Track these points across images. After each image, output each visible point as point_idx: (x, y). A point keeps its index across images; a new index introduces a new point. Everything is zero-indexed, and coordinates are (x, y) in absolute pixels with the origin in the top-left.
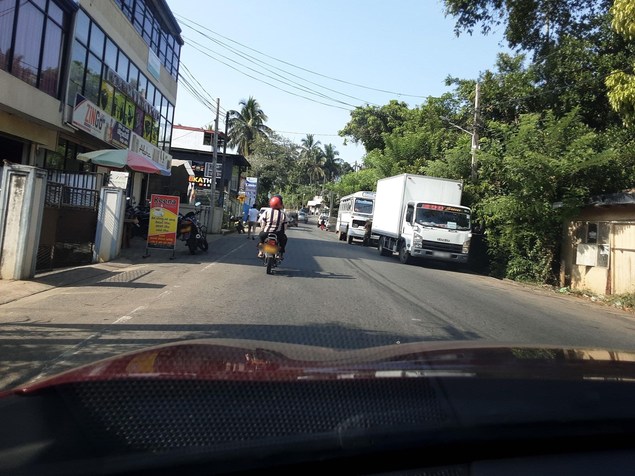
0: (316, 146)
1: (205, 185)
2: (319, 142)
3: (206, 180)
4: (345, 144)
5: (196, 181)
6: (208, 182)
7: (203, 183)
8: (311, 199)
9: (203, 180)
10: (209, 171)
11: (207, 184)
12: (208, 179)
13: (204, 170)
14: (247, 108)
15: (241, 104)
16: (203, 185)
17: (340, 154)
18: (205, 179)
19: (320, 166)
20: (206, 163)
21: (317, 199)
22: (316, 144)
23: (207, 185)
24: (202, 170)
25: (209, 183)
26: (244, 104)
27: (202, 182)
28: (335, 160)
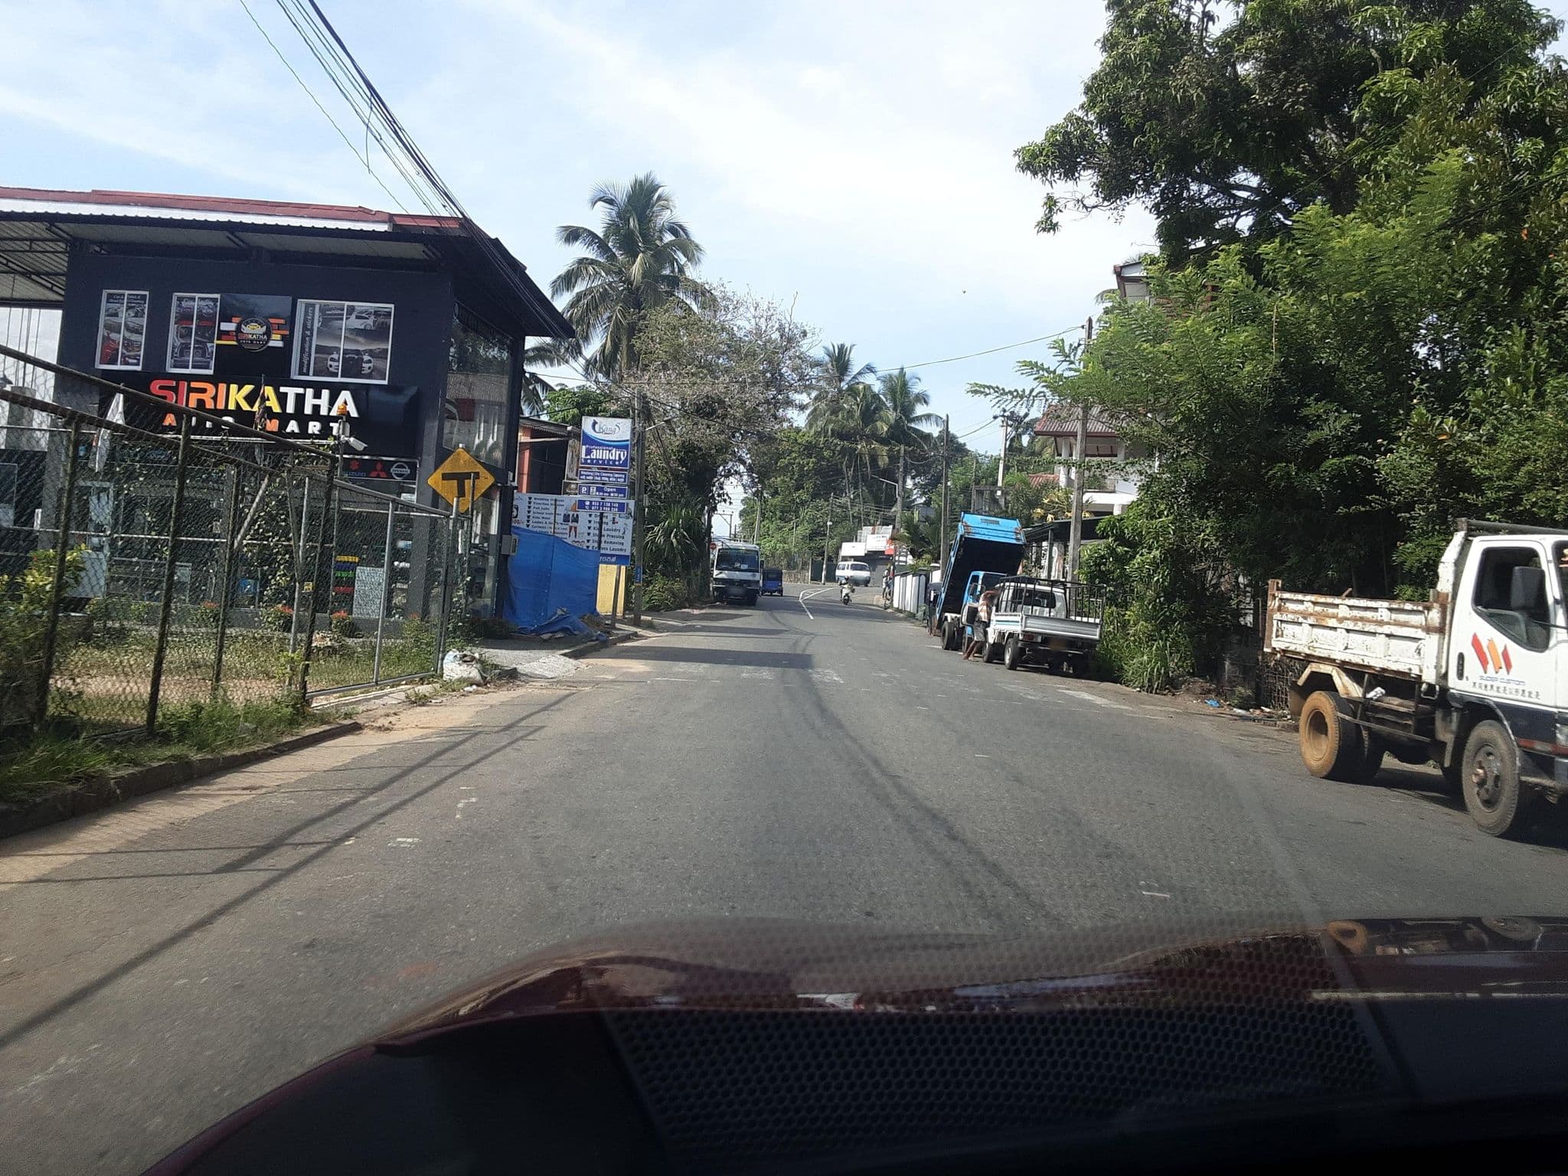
0: (861, 379)
1: (293, 426)
2: (870, 369)
3: (300, 399)
4: (1048, 225)
5: (245, 407)
6: (308, 410)
7: (284, 419)
8: (852, 537)
9: (282, 399)
10: (320, 349)
11: (303, 420)
12: (310, 392)
13: (288, 340)
14: (623, 215)
15: (600, 203)
16: (283, 425)
17: (932, 401)
18: (291, 392)
19: (875, 436)
20: (302, 303)
21: (870, 537)
22: (860, 373)
23: (303, 426)
24: (276, 342)
25: (316, 415)
26: (610, 202)
27: (277, 409)
28: (919, 419)
